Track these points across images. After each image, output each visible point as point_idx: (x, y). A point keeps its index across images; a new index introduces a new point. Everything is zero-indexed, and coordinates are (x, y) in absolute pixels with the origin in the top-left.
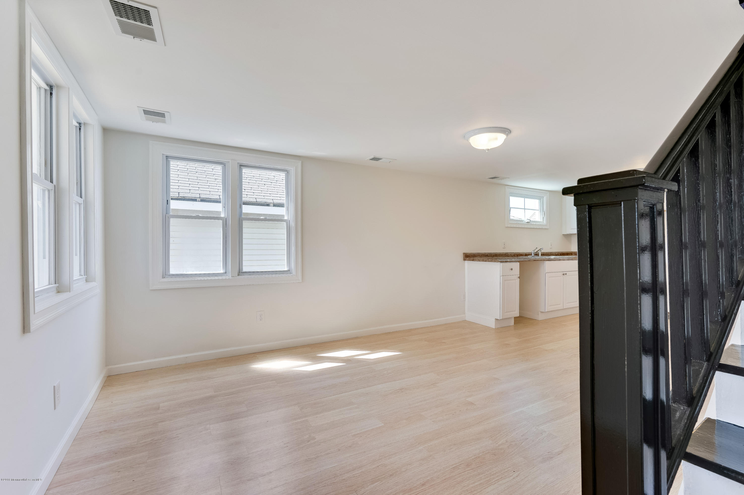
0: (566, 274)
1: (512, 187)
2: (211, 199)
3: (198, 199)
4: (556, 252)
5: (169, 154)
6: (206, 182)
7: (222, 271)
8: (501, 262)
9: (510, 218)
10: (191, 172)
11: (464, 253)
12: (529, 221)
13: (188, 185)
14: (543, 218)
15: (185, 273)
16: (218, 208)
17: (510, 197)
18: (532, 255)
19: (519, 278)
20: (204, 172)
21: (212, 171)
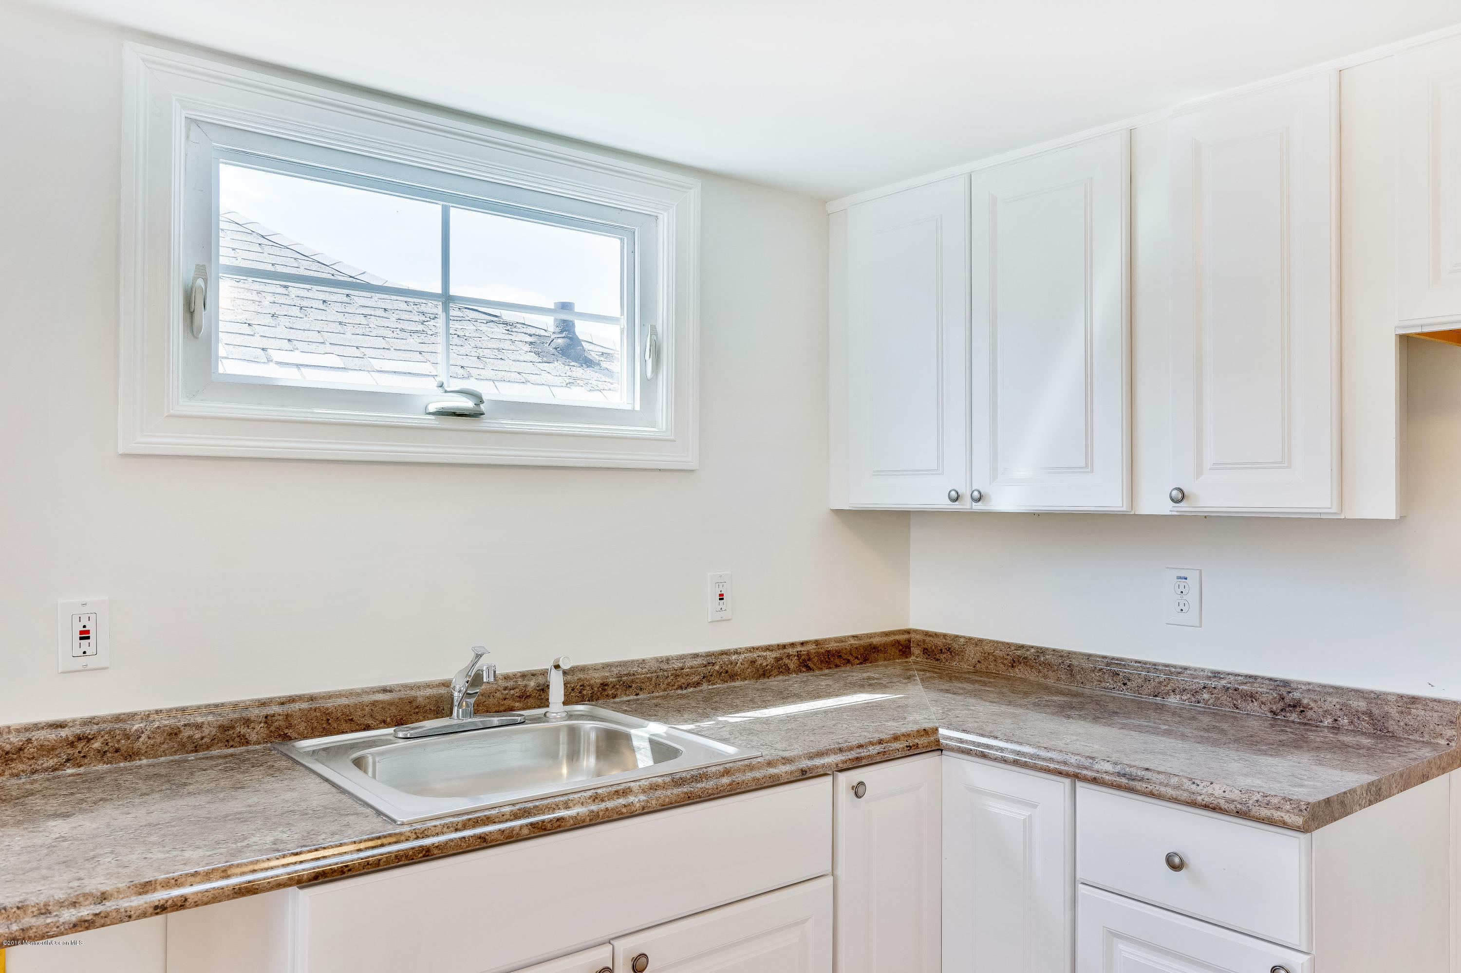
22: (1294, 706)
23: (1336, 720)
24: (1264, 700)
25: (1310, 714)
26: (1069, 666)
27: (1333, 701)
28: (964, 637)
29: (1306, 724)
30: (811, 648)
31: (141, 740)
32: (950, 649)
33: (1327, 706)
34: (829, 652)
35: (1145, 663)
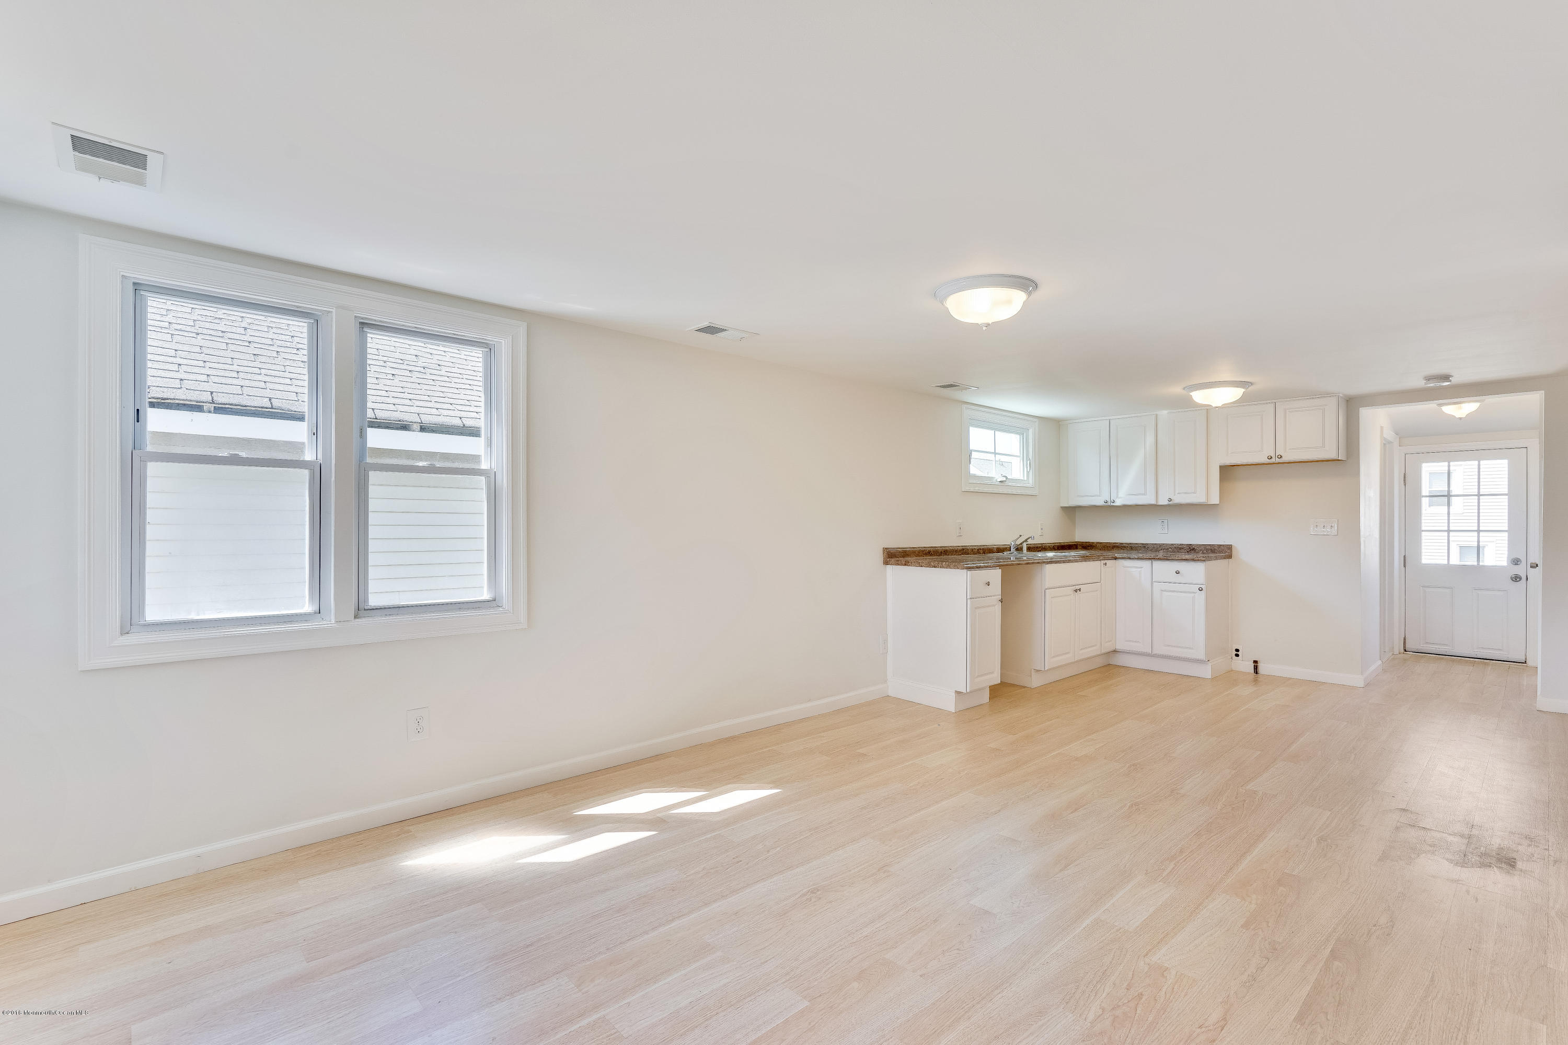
0: (1080, 590)
1: (973, 407)
2: (246, 406)
3: (206, 407)
4: (1051, 543)
5: (142, 277)
6: (229, 361)
7: (307, 607)
8: (969, 568)
9: (970, 472)
10: (180, 333)
11: (885, 549)
12: (1004, 479)
13: (175, 367)
14: (1028, 473)
15: (194, 616)
16: (297, 432)
17: (971, 429)
18: (1010, 550)
19: (1001, 602)
20: (221, 334)
21: (243, 333)
30: (1059, 544)
33: (1201, 548)
34: (1062, 545)
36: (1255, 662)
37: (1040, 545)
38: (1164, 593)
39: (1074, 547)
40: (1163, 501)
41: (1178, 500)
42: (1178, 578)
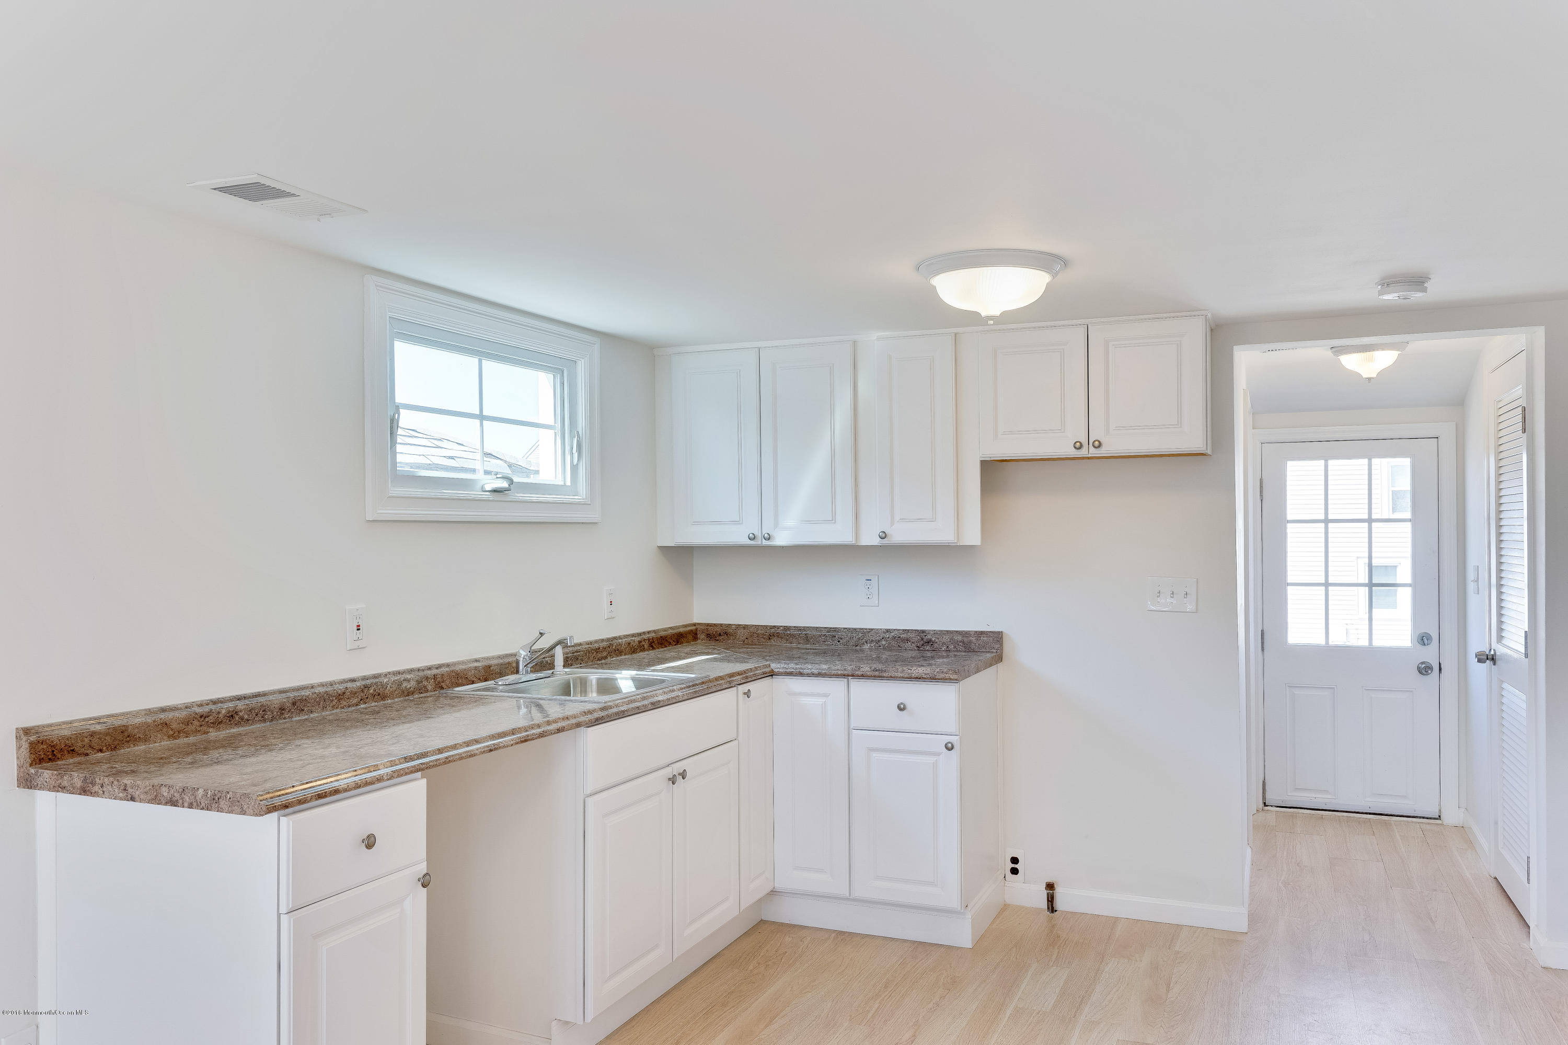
0: (683, 773)
1: (407, 288)
4: (634, 635)
9: (394, 463)
12: (505, 484)
14: (574, 468)
18: (517, 672)
19: (424, 886)
22: (928, 642)
23: (948, 647)
24: (913, 641)
25: (936, 645)
26: (805, 635)
27: (946, 638)
28: (734, 625)
29: (934, 650)
30: (653, 635)
31: (388, 688)
32: (726, 632)
33: (944, 640)
34: (661, 637)
35: (850, 629)
36: (1050, 886)
37: (605, 644)
38: (875, 755)
39: (690, 637)
40: (870, 538)
41: (901, 535)
42: (903, 721)
